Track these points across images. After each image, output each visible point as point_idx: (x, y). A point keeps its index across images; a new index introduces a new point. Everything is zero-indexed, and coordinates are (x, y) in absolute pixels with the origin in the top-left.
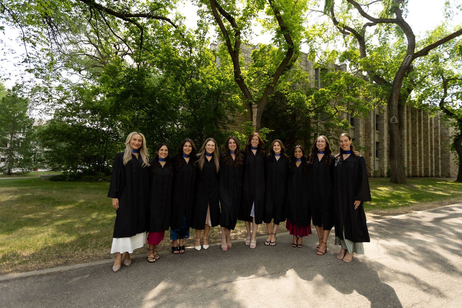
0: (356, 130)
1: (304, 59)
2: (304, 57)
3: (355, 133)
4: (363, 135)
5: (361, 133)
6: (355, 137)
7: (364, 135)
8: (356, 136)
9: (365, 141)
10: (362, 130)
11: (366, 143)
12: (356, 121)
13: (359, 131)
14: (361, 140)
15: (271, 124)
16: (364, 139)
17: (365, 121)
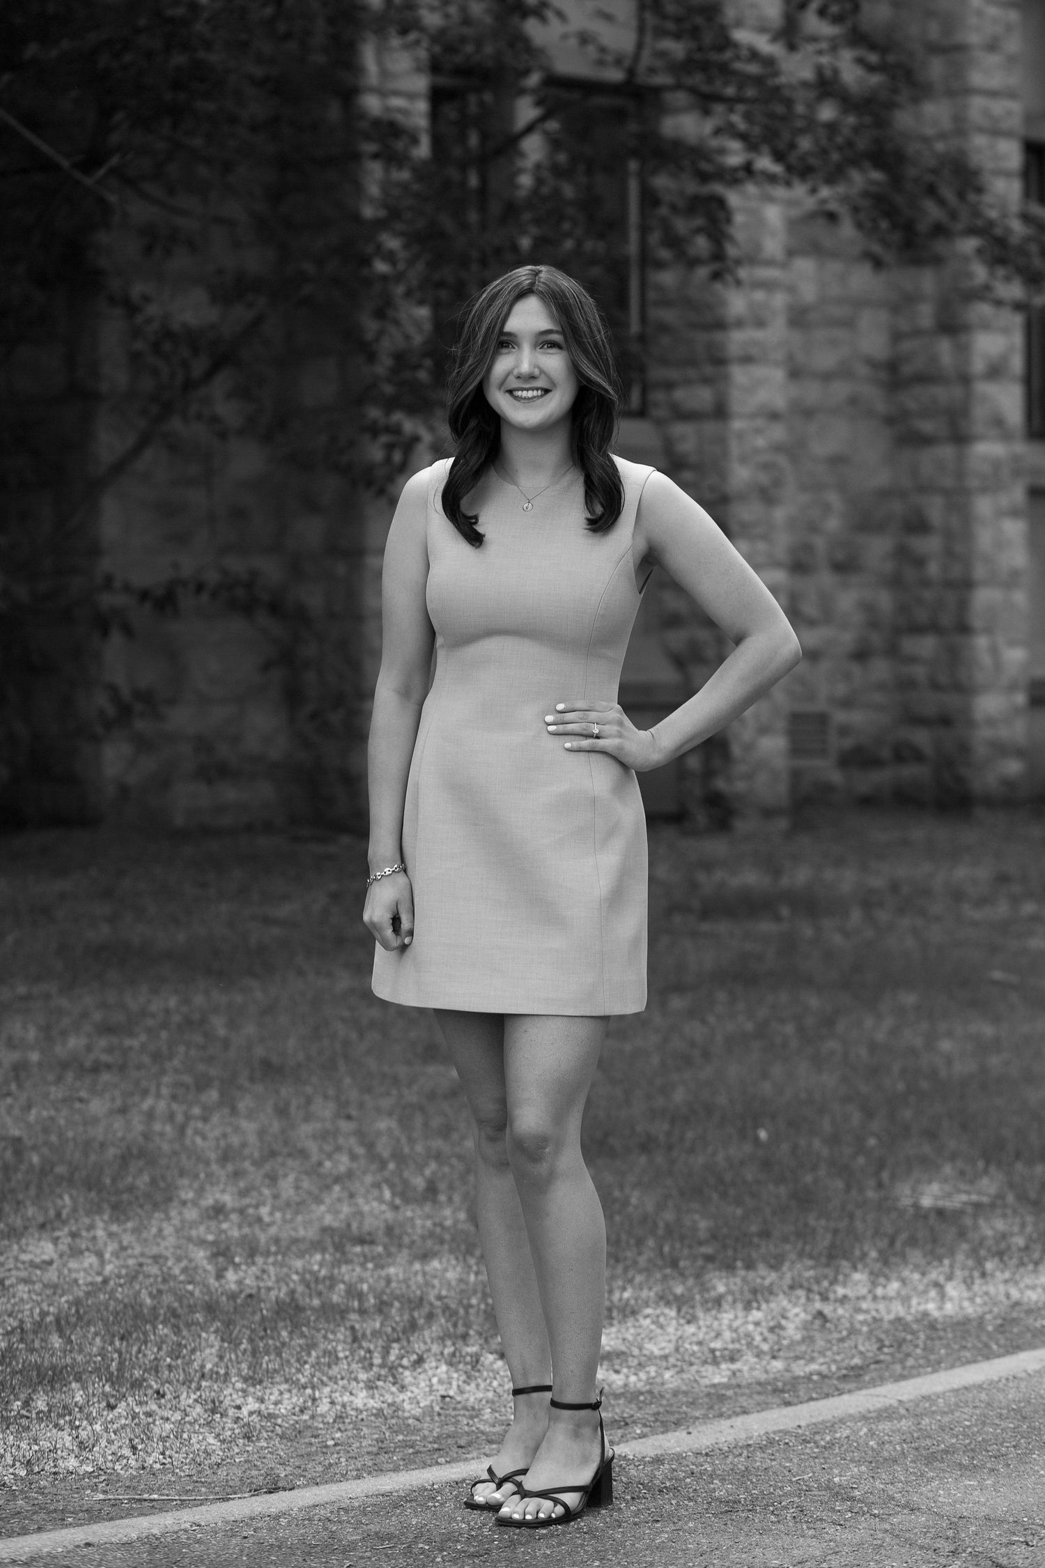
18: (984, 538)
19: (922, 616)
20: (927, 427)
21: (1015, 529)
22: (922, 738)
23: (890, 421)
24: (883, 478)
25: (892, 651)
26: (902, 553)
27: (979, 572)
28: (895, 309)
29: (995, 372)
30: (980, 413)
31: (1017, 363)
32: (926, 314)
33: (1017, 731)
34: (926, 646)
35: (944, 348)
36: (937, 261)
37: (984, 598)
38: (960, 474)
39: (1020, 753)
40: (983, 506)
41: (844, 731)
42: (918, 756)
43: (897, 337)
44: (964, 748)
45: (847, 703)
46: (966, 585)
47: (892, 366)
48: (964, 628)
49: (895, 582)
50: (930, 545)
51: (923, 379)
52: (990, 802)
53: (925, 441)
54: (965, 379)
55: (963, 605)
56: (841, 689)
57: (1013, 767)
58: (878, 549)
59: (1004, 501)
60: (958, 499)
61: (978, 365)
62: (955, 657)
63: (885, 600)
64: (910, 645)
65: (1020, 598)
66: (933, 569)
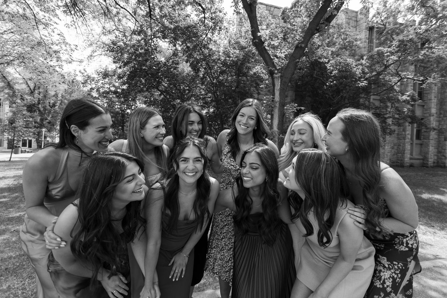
0: (425, 107)
1: (353, 19)
2: (353, 15)
3: (423, 111)
4: (436, 113)
5: (434, 111)
6: (423, 116)
7: (438, 113)
8: (425, 115)
9: (439, 121)
10: (435, 107)
11: (440, 124)
12: (426, 95)
13: (430, 108)
14: (434, 120)
15: (307, 102)
16: (437, 119)
17: (440, 95)
18: (406, 147)
19: (400, 152)
20: (401, 138)
21: (409, 146)
22: (399, 161)
23: (397, 138)
24: (396, 142)
25: (397, 155)
26: (398, 147)
27: (406, 149)
28: (398, 129)
29: (408, 134)
30: (406, 137)
31: (410, 134)
32: (401, 130)
33: (409, 161)
34: (400, 155)
35: (403, 133)
36: (403, 126)
37: (406, 151)
38: (404, 142)
39: (408, 163)
40: (407, 144)
41: (392, 160)
42: (399, 163)
43: (398, 132)
44: (403, 162)
45: (393, 158)
46: (405, 150)
47: (398, 134)
48: (404, 154)
49: (397, 150)
50: (401, 147)
51: (401, 135)
52: (405, 167)
53: (401, 139)
54: (405, 135)
55: (404, 152)
56: (392, 157)
57: (408, 164)
58: (396, 147)
59: (408, 144)
60: (404, 144)
61: (407, 134)
62: (403, 156)
63: (396, 151)
64: (398, 154)
65: (409, 151)
66: (401, 149)
